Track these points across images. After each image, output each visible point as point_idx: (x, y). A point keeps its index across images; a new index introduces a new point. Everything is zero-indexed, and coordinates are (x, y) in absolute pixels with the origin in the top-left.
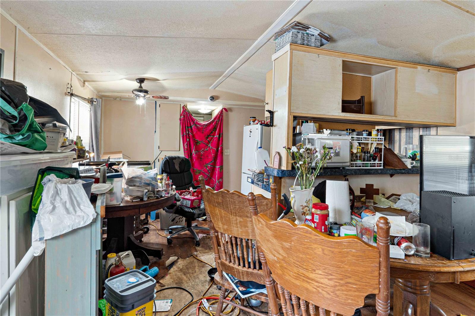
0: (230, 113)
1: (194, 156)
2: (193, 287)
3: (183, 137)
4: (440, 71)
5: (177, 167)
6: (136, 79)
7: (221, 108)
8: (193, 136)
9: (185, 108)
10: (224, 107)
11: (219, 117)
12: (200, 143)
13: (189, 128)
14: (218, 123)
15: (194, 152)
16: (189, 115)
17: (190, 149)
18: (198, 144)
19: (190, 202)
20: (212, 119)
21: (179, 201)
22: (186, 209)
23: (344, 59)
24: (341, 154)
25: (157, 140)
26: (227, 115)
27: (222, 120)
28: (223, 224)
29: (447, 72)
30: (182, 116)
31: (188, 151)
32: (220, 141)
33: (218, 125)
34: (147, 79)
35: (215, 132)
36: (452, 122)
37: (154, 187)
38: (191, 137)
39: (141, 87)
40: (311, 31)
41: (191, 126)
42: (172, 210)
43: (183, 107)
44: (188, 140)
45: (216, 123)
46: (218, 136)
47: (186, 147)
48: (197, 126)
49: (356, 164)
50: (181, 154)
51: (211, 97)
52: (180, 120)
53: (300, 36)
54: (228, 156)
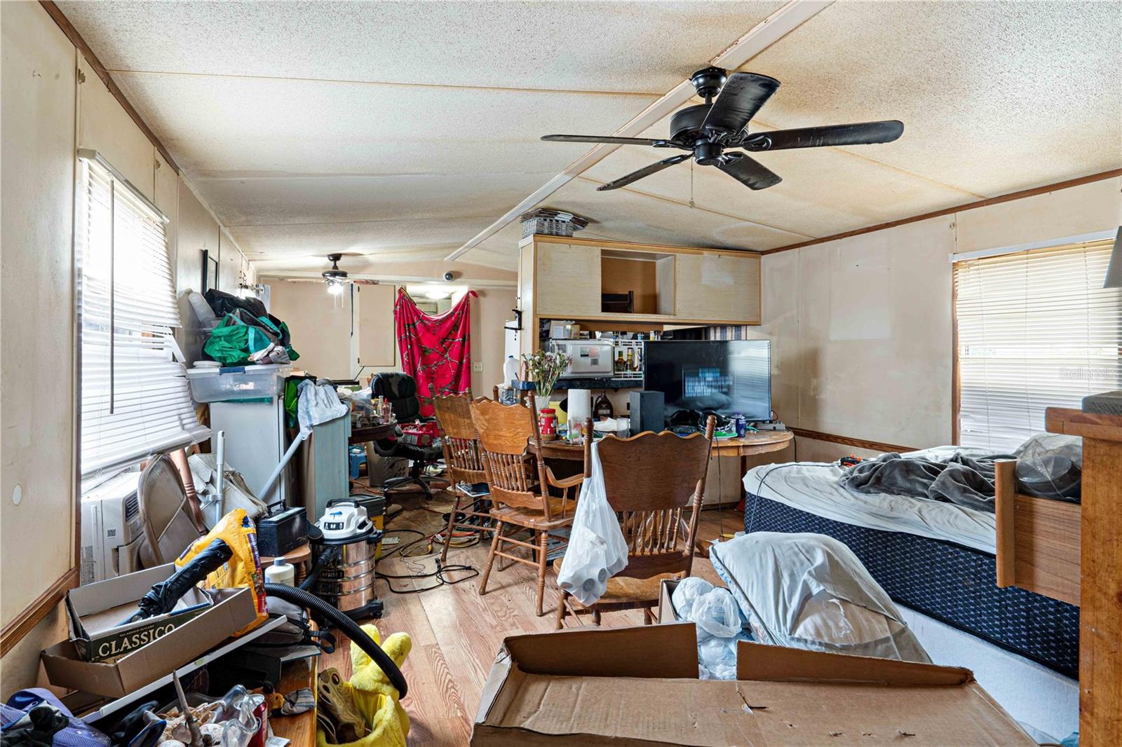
0: (481, 299)
1: (421, 373)
2: (424, 530)
3: (400, 342)
4: (736, 256)
5: (395, 390)
6: (329, 256)
7: (466, 292)
8: (418, 340)
9: (402, 292)
10: (473, 290)
11: (464, 305)
12: (431, 351)
13: (411, 326)
14: (462, 317)
15: (419, 367)
16: (410, 304)
17: (413, 362)
18: (427, 354)
19: (416, 438)
20: (451, 310)
21: (401, 435)
22: (412, 448)
23: (603, 248)
24: (600, 361)
25: (355, 347)
26: (478, 304)
27: (468, 311)
28: (454, 428)
29: (746, 257)
30: (398, 307)
31: (410, 365)
32: (465, 348)
33: (461, 320)
34: (345, 254)
35: (457, 333)
36: (755, 320)
37: (368, 411)
38: (414, 342)
39: (335, 267)
40: (561, 217)
41: (414, 324)
42: (390, 451)
43: (400, 291)
44: (409, 347)
45: (457, 318)
46: (461, 339)
47: (405, 359)
48: (425, 324)
49: (624, 374)
50: (399, 369)
51: (447, 275)
52: (395, 312)
53: (546, 224)
54: (479, 373)
